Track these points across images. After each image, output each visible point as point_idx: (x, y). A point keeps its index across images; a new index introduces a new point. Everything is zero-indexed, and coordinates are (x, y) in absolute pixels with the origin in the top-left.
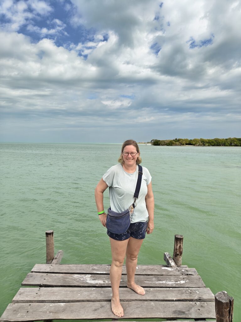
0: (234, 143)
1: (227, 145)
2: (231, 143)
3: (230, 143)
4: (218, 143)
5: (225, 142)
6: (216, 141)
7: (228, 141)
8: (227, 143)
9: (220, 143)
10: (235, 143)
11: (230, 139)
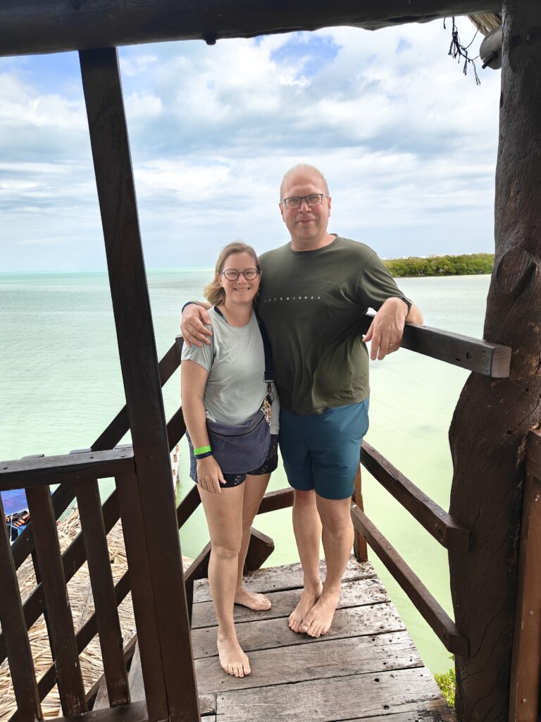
0: (443, 269)
1: (429, 272)
2: (438, 269)
3: (435, 268)
4: (411, 269)
5: (426, 267)
6: (407, 265)
7: (432, 263)
8: (430, 269)
9: (415, 268)
10: (446, 267)
11: (437, 259)
